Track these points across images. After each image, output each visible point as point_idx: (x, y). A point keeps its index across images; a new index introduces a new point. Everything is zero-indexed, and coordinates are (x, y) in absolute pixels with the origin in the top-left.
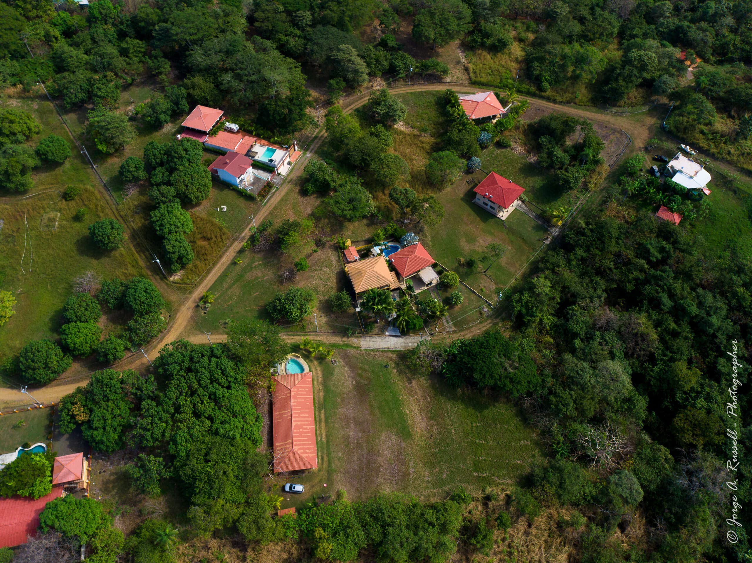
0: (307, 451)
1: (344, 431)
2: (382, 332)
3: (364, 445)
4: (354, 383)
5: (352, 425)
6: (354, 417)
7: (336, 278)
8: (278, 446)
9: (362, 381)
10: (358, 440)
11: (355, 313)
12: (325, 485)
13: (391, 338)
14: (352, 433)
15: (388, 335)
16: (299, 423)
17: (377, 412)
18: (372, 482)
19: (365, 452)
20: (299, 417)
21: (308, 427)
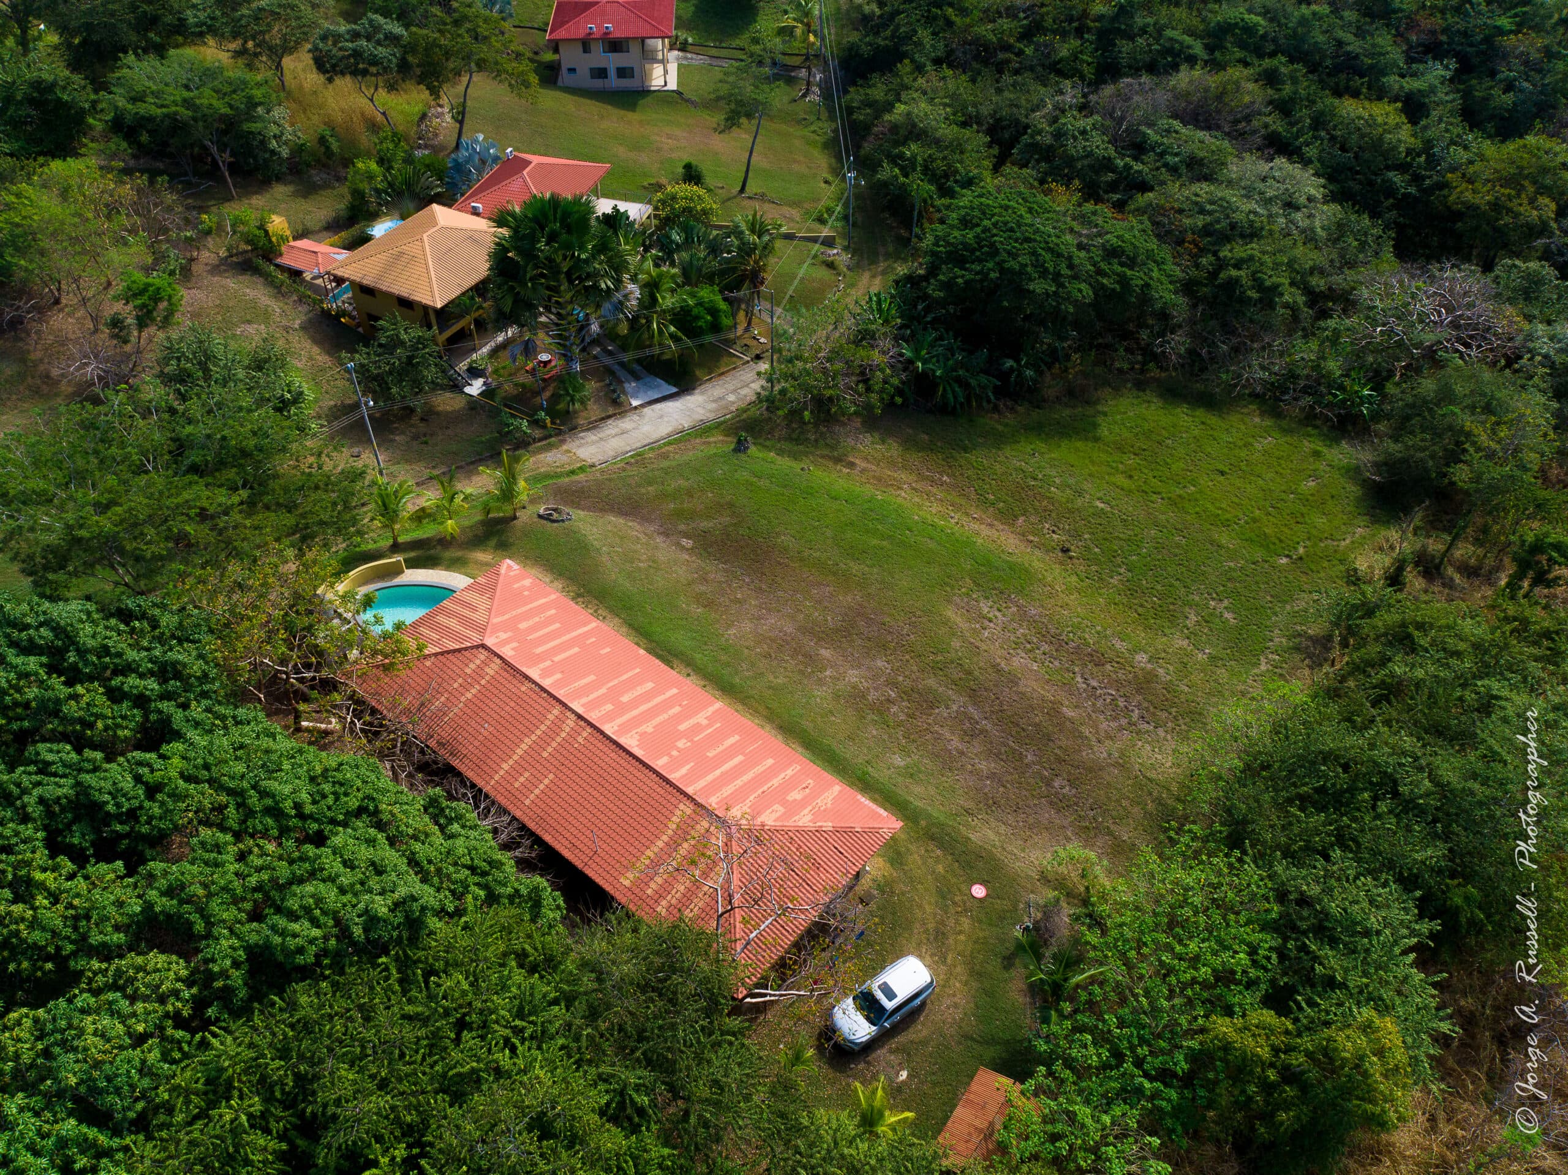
0: (795, 795)
1: (821, 682)
2: (616, 406)
3: (931, 682)
4: (687, 543)
5: (825, 653)
6: (803, 630)
7: (315, 342)
8: (642, 882)
9: (705, 524)
10: (893, 684)
11: (473, 404)
12: (979, 891)
13: (658, 406)
14: (853, 676)
15: (642, 406)
16: (648, 728)
17: (855, 568)
18: (1094, 769)
19: (958, 702)
20: (622, 708)
21: (701, 718)
